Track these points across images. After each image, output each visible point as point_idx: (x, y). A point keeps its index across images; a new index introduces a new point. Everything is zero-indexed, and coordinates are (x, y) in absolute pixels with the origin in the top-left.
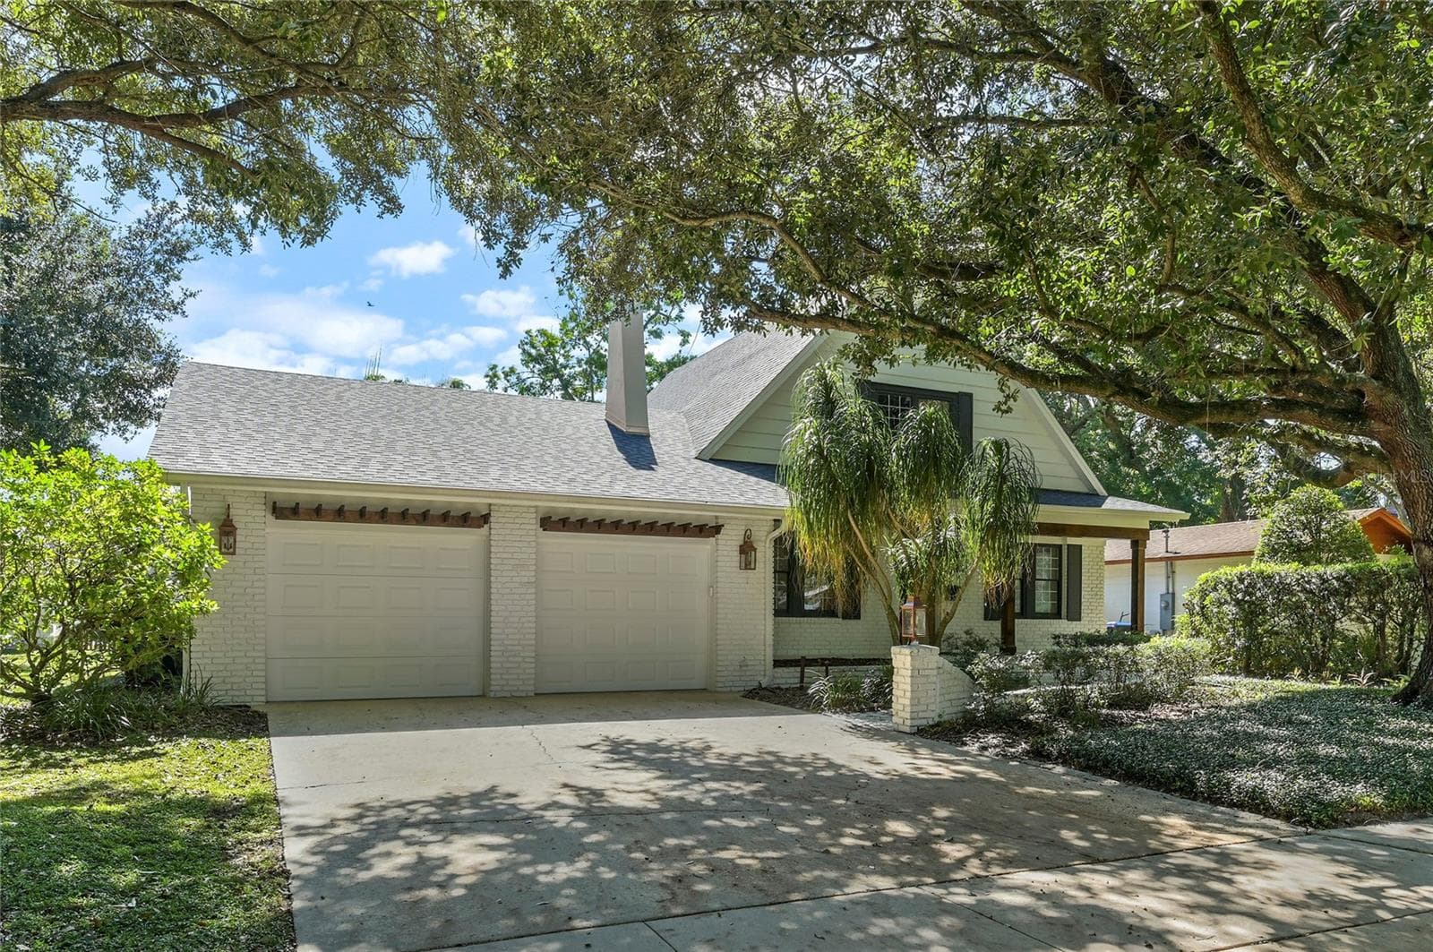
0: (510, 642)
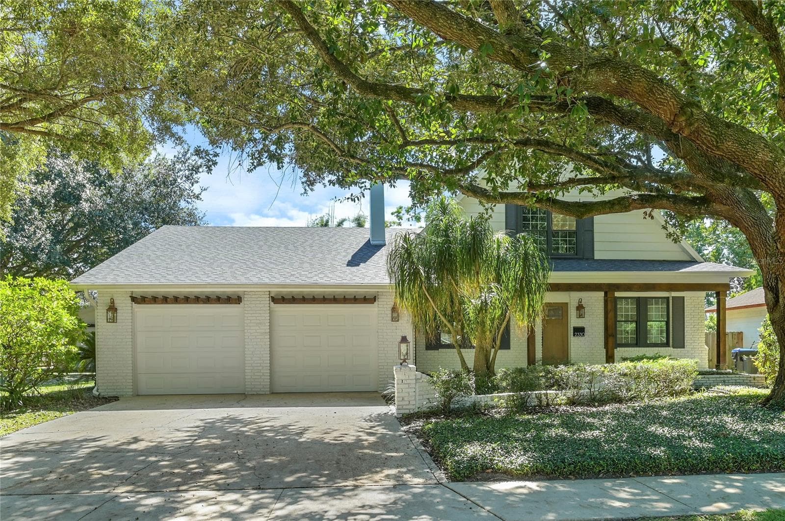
0: (255, 365)
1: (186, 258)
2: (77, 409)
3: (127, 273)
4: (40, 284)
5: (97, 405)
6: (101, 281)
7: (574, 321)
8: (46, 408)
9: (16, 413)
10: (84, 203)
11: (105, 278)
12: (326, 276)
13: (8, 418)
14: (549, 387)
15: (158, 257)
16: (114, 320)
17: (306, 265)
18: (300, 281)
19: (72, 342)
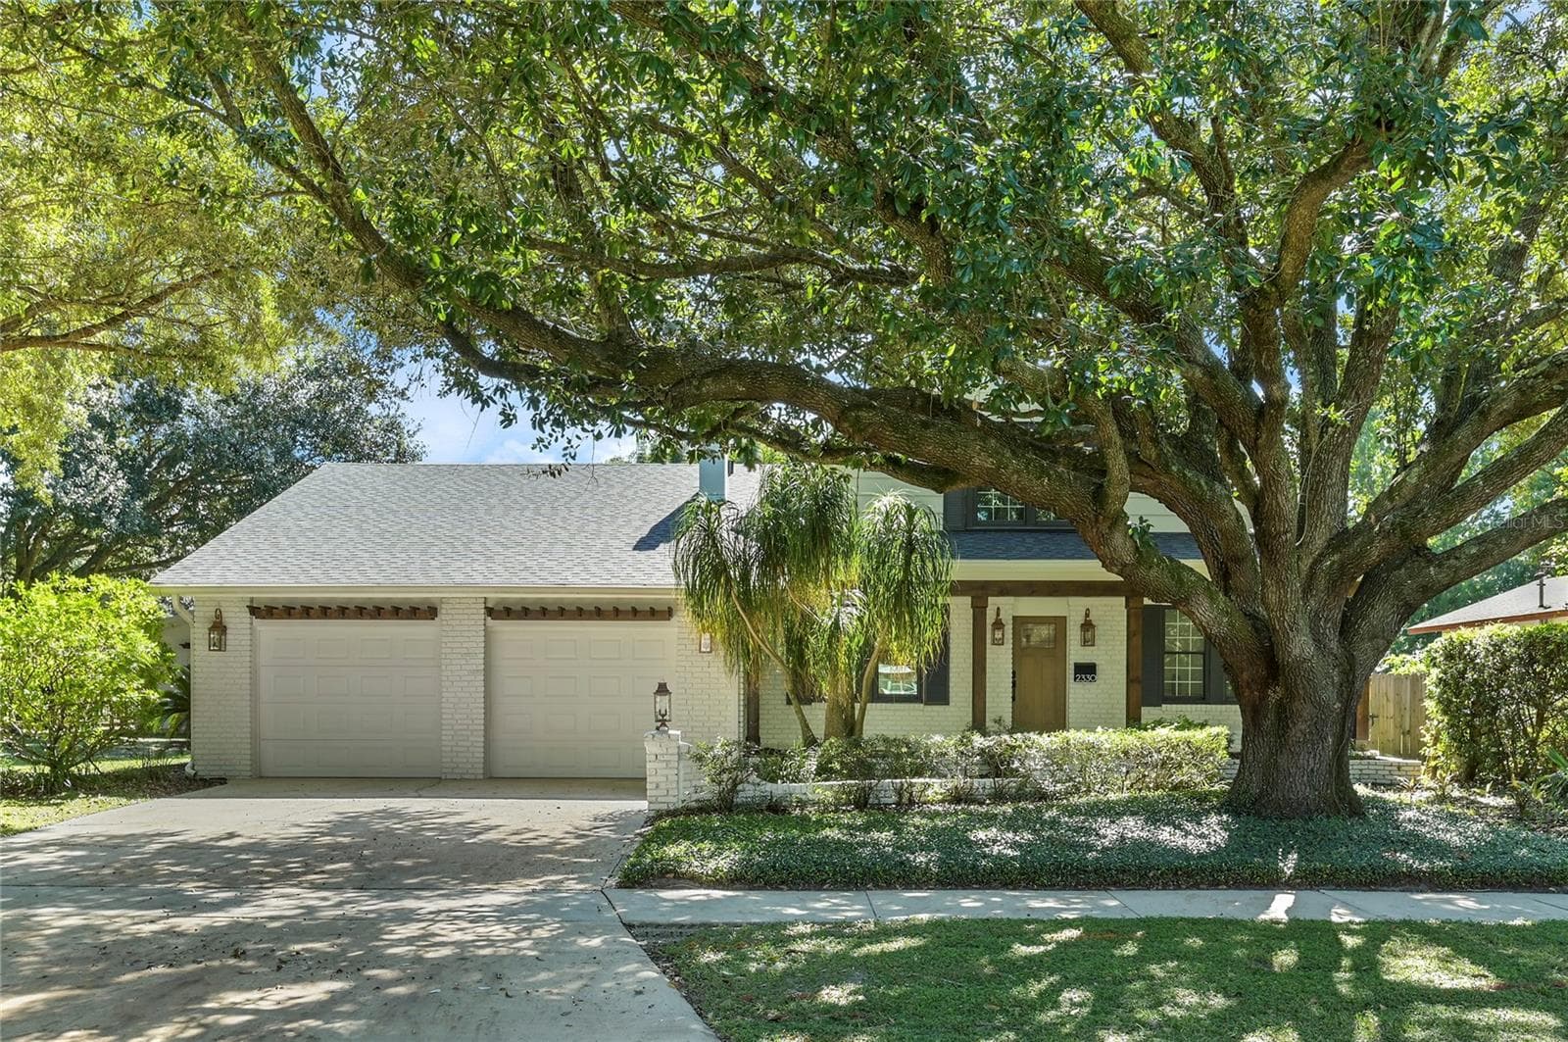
0: (460, 727)
1: (352, 533)
2: (154, 794)
3: (244, 563)
4: (102, 588)
5: (189, 789)
6: (198, 580)
7: (1076, 653)
8: (107, 792)
9: (62, 798)
10: (186, 419)
11: (207, 572)
12: (586, 570)
13: (49, 805)
14: (918, 773)
15: (302, 532)
16: (219, 645)
17: (560, 547)
18: (536, 579)
19: (151, 684)
